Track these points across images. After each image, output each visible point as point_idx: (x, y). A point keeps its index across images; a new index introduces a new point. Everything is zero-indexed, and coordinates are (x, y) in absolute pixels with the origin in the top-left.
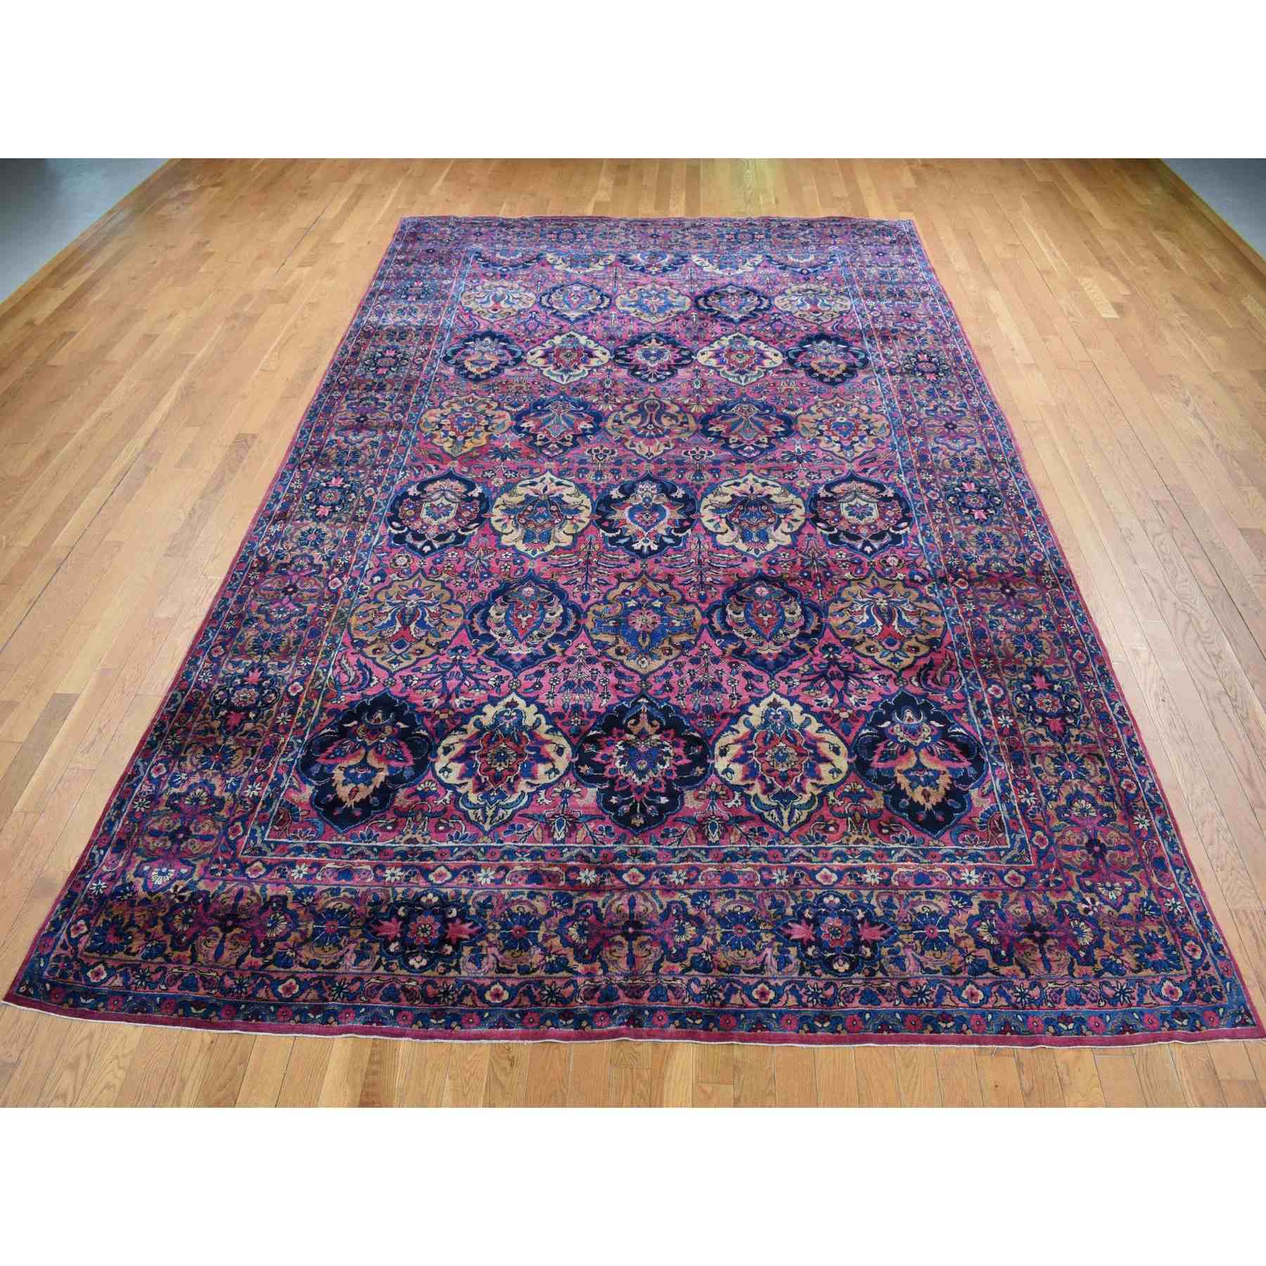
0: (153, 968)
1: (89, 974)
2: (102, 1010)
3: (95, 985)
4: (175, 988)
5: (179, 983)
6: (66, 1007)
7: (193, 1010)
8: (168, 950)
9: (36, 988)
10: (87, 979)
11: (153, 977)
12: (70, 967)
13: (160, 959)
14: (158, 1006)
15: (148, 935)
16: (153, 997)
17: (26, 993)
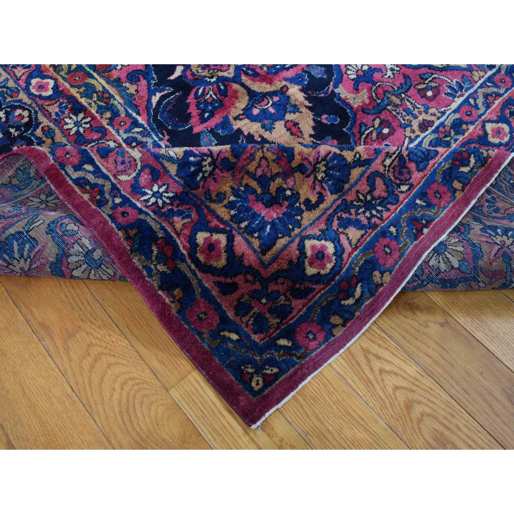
0: (364, 187)
1: (310, 271)
2: (387, 278)
3: (335, 271)
4: (417, 175)
5: (412, 166)
6: (338, 332)
7: (465, 169)
8: (349, 156)
9: (272, 362)
10: (317, 278)
11: (376, 193)
12: (273, 297)
13: (356, 173)
14: (429, 205)
15: (301, 168)
16: (411, 205)
17: (268, 380)
